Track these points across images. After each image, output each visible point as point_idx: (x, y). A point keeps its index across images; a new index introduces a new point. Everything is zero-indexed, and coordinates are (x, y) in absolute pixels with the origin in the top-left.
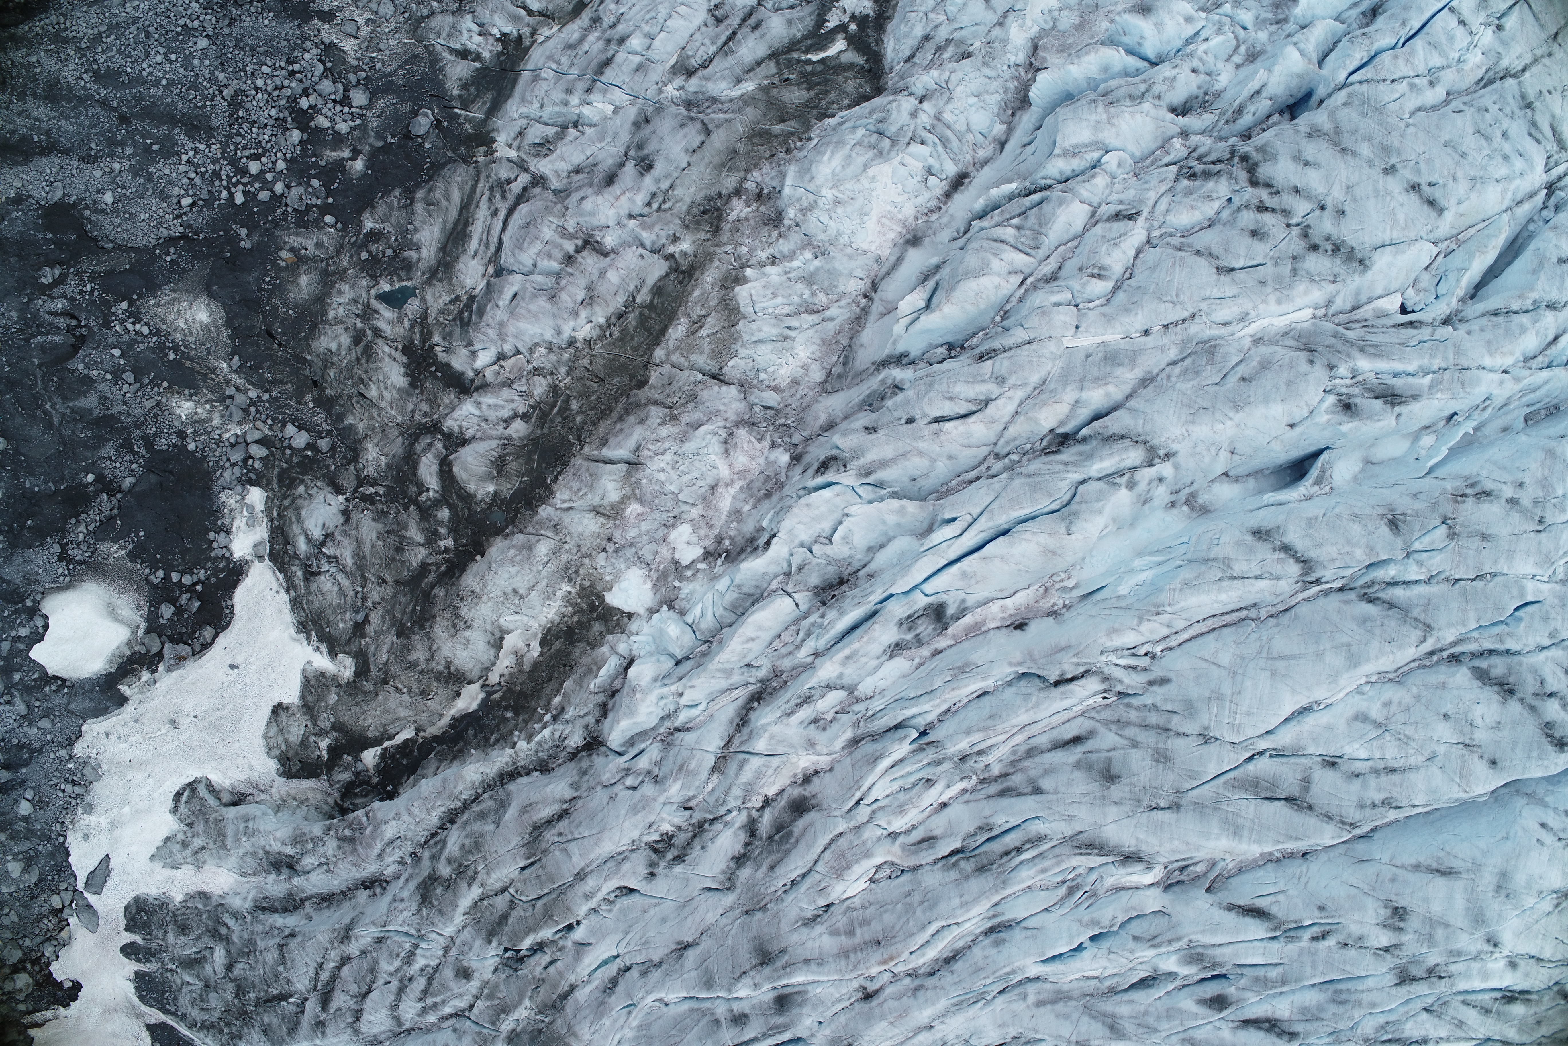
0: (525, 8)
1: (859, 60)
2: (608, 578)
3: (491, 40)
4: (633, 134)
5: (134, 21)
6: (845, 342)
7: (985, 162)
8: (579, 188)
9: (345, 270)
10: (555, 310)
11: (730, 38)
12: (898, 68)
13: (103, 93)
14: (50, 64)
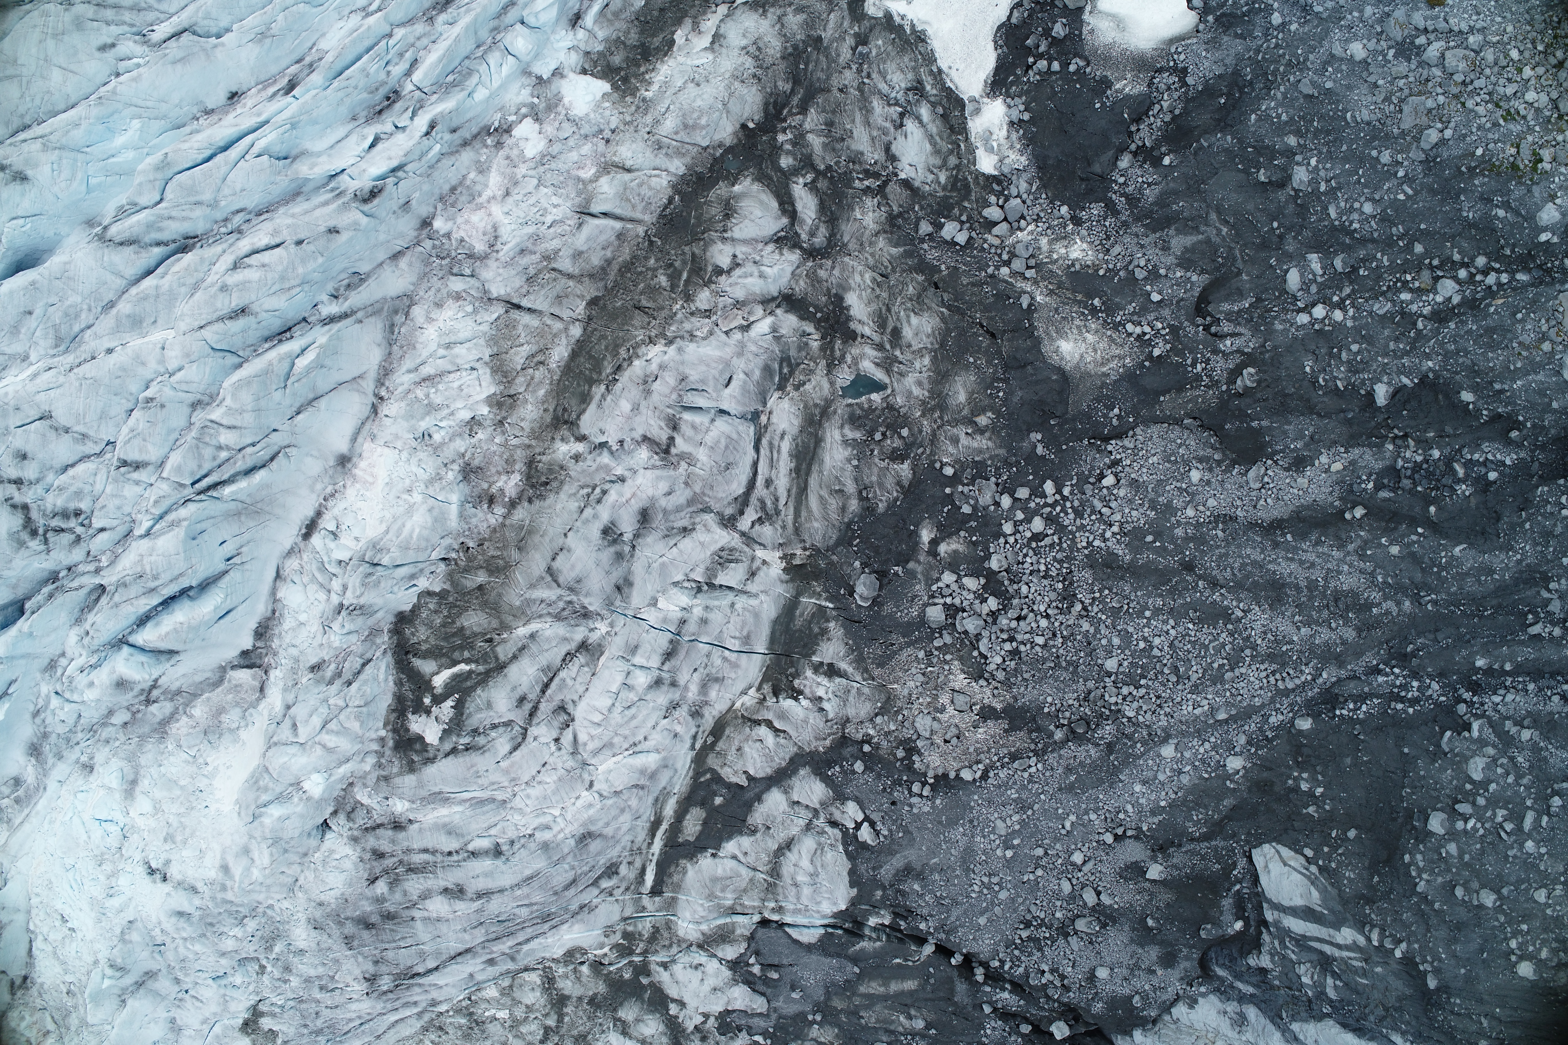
0: (776, 730)
1: (417, 663)
2: (607, 104)
3: (807, 691)
4: (629, 572)
5: (1195, 689)
6: (395, 348)
7: (290, 553)
8: (678, 509)
9: (923, 415)
10: (681, 368)
11: (546, 686)
12: (378, 654)
13: (1216, 596)
14: (1284, 626)
